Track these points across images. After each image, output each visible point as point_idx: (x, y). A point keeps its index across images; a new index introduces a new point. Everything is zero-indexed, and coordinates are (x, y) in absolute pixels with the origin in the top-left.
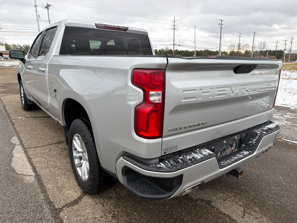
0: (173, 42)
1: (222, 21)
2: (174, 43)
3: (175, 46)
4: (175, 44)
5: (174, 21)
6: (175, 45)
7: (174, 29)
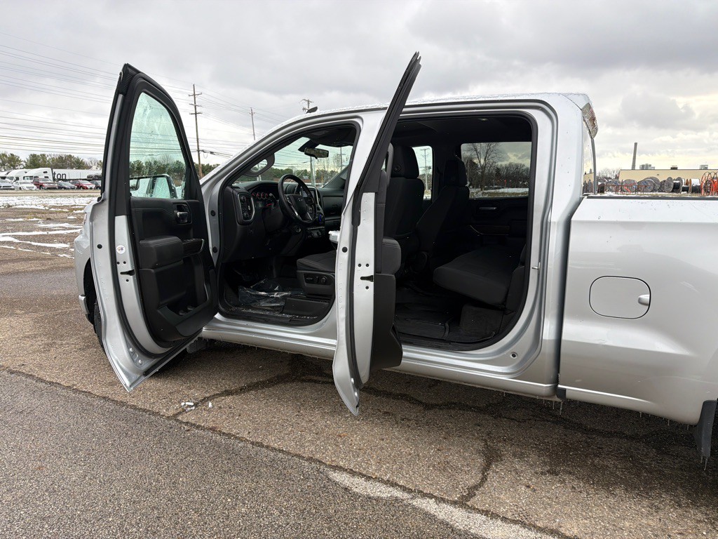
0: (196, 144)
1: (309, 103)
2: (198, 146)
3: (202, 153)
4: (200, 148)
5: (194, 95)
6: (203, 151)
7: (196, 114)
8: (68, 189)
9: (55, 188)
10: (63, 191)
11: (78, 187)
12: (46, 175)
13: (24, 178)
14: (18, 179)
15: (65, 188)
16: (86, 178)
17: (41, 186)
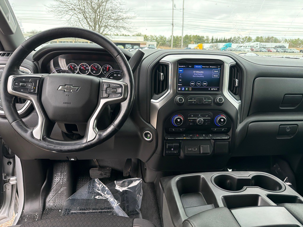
8: (264, 52)
9: (258, 51)
10: (261, 52)
11: (268, 51)
12: (257, 45)
13: (248, 47)
14: (246, 47)
15: (262, 51)
16: (274, 47)
17: (253, 50)
